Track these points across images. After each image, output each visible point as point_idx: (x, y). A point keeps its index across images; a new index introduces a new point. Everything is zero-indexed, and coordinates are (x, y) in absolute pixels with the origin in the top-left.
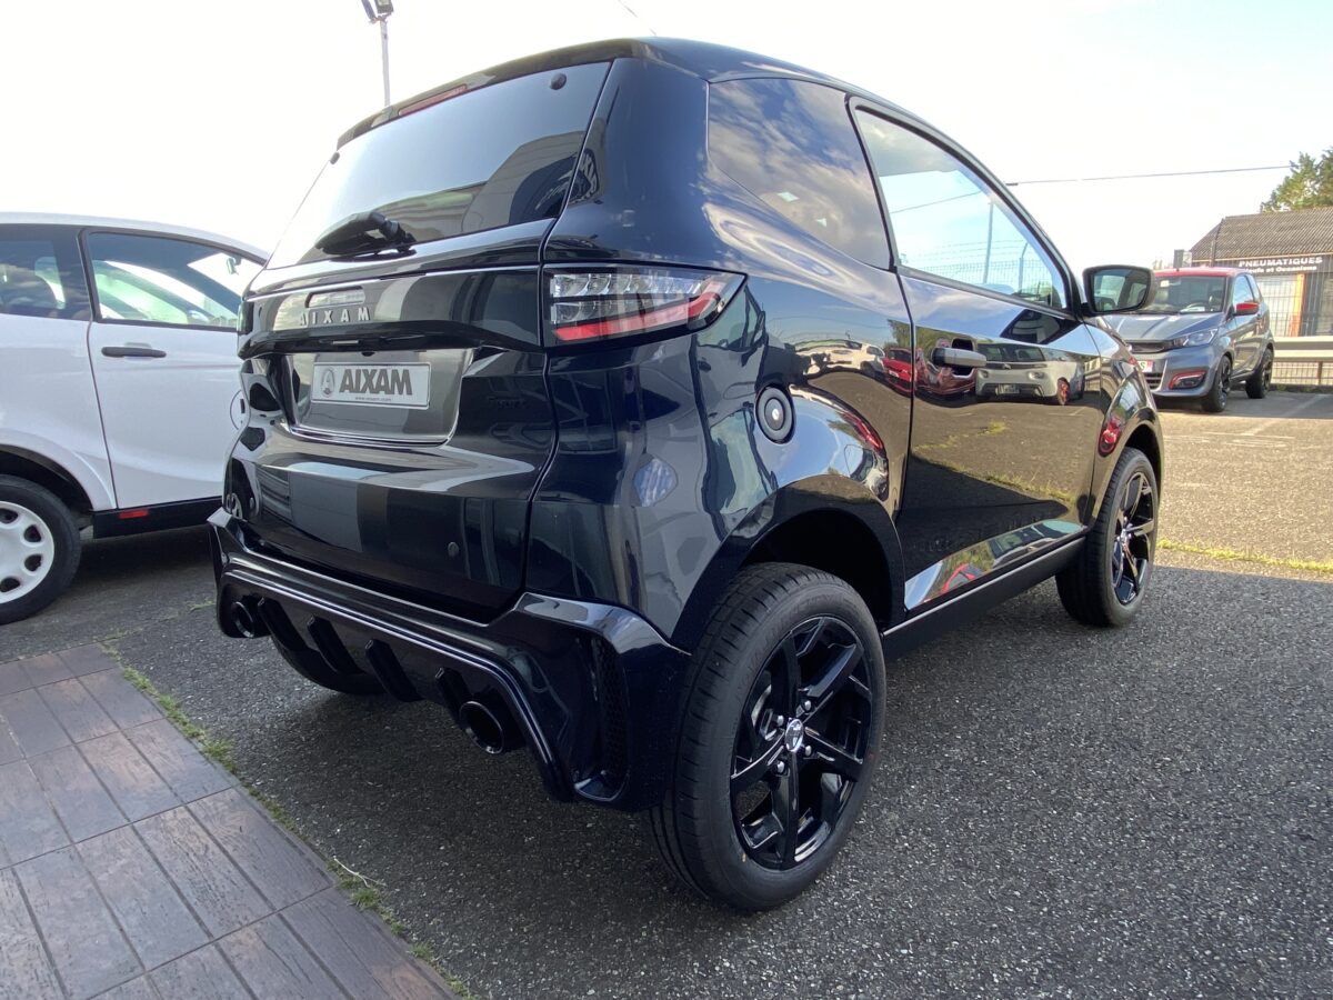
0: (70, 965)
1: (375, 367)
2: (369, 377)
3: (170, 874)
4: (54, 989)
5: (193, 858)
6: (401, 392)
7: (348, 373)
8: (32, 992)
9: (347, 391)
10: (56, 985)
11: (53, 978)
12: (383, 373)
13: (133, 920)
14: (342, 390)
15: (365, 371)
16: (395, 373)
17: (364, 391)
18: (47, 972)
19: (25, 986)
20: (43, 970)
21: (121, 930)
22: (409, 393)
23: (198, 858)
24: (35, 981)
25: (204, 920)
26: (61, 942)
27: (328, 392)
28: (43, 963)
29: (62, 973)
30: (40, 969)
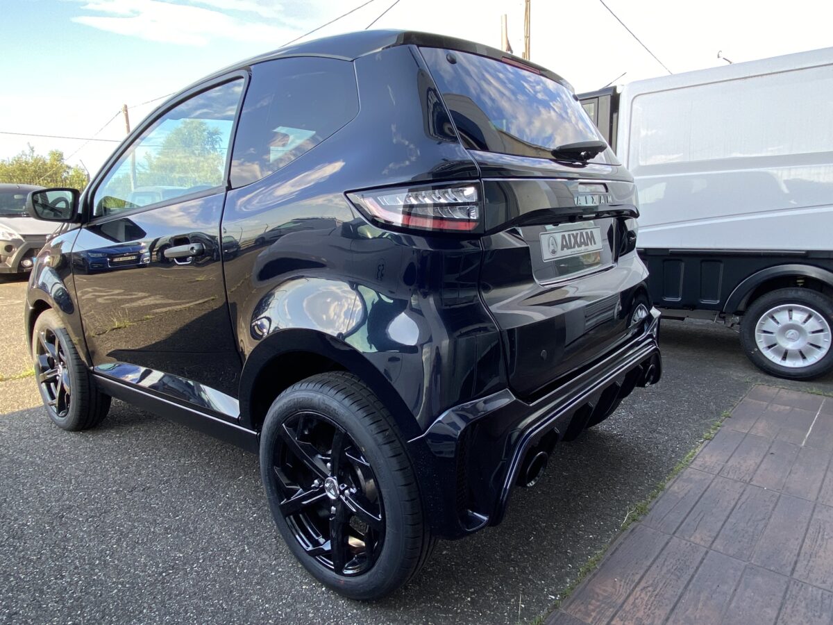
0: (774, 595)
1: (577, 232)
2: (575, 238)
3: (679, 594)
4: (791, 591)
5: (658, 590)
6: (591, 244)
7: (564, 237)
8: (802, 599)
9: (565, 249)
10: (789, 592)
11: (788, 596)
12: (582, 234)
13: (725, 588)
14: (562, 249)
15: (573, 234)
16: (587, 233)
17: (574, 247)
18: (788, 602)
19: (803, 604)
20: (789, 606)
21: (735, 590)
22: (595, 243)
23: (656, 588)
24: (797, 603)
25: (700, 559)
26: (769, 610)
27: (554, 252)
28: (786, 608)
29: (782, 594)
30: (790, 607)
